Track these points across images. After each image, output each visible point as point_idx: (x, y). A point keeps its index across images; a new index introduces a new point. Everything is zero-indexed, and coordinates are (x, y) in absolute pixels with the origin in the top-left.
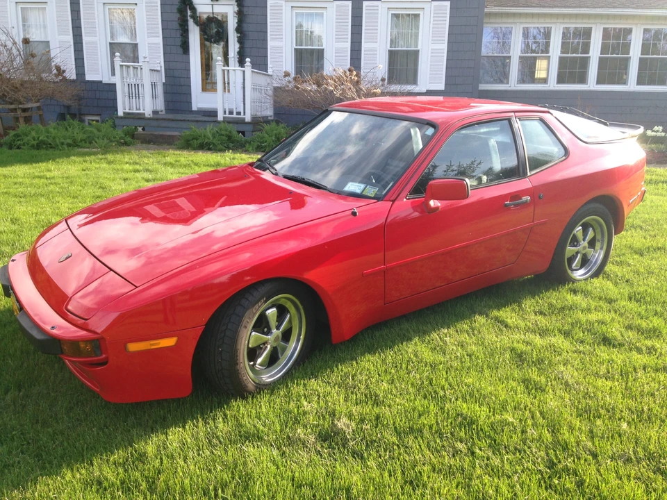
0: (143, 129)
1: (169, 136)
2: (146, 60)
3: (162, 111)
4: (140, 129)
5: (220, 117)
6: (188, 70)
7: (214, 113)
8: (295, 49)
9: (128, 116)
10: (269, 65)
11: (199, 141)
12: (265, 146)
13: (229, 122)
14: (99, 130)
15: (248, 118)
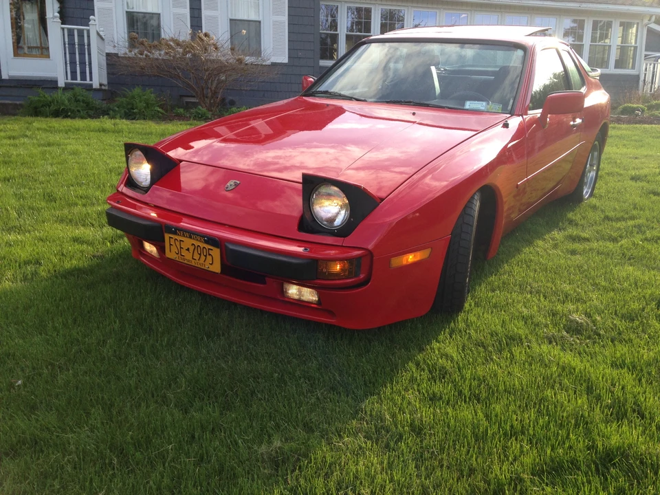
5: (62, 83)
8: (127, 12)
12: (135, 113)
15: (97, 85)
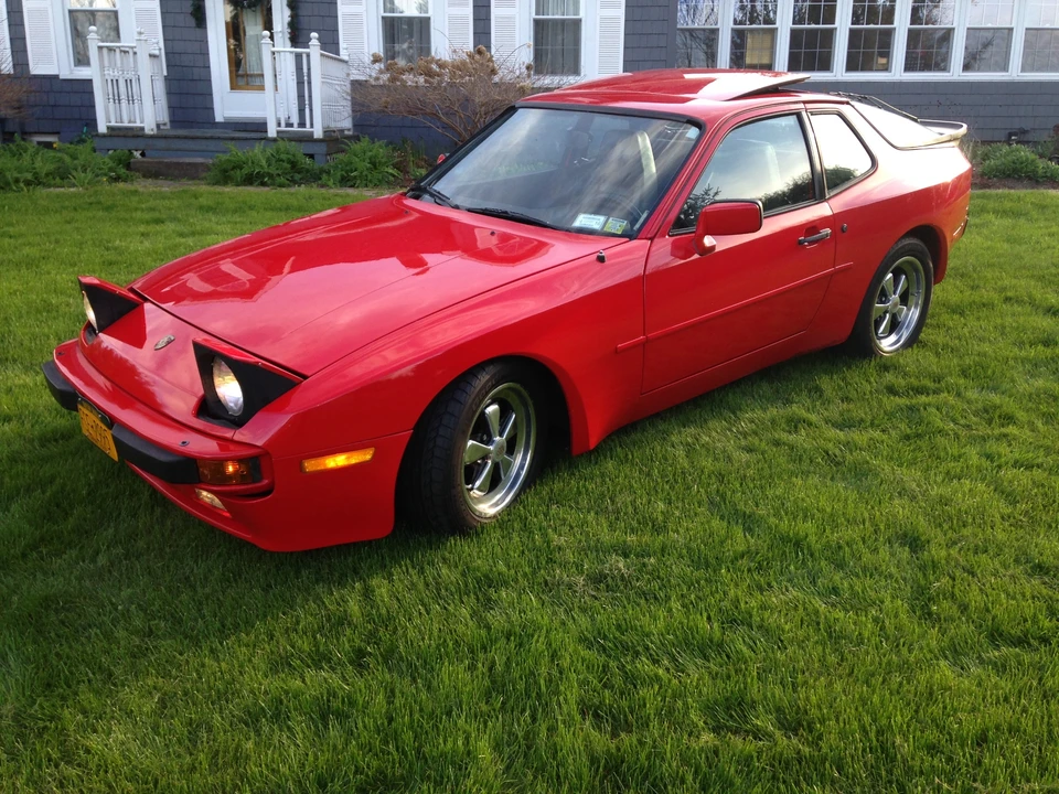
0: (143, 155)
1: (189, 164)
2: (143, 37)
3: (165, 124)
4: (137, 154)
5: (272, 132)
6: (205, 54)
7: (260, 126)
8: (383, 18)
9: (115, 133)
10: (342, 45)
11: (246, 171)
12: (355, 177)
13: (290, 140)
14: (74, 157)
15: (318, 133)
